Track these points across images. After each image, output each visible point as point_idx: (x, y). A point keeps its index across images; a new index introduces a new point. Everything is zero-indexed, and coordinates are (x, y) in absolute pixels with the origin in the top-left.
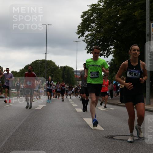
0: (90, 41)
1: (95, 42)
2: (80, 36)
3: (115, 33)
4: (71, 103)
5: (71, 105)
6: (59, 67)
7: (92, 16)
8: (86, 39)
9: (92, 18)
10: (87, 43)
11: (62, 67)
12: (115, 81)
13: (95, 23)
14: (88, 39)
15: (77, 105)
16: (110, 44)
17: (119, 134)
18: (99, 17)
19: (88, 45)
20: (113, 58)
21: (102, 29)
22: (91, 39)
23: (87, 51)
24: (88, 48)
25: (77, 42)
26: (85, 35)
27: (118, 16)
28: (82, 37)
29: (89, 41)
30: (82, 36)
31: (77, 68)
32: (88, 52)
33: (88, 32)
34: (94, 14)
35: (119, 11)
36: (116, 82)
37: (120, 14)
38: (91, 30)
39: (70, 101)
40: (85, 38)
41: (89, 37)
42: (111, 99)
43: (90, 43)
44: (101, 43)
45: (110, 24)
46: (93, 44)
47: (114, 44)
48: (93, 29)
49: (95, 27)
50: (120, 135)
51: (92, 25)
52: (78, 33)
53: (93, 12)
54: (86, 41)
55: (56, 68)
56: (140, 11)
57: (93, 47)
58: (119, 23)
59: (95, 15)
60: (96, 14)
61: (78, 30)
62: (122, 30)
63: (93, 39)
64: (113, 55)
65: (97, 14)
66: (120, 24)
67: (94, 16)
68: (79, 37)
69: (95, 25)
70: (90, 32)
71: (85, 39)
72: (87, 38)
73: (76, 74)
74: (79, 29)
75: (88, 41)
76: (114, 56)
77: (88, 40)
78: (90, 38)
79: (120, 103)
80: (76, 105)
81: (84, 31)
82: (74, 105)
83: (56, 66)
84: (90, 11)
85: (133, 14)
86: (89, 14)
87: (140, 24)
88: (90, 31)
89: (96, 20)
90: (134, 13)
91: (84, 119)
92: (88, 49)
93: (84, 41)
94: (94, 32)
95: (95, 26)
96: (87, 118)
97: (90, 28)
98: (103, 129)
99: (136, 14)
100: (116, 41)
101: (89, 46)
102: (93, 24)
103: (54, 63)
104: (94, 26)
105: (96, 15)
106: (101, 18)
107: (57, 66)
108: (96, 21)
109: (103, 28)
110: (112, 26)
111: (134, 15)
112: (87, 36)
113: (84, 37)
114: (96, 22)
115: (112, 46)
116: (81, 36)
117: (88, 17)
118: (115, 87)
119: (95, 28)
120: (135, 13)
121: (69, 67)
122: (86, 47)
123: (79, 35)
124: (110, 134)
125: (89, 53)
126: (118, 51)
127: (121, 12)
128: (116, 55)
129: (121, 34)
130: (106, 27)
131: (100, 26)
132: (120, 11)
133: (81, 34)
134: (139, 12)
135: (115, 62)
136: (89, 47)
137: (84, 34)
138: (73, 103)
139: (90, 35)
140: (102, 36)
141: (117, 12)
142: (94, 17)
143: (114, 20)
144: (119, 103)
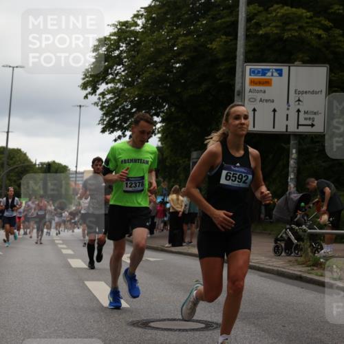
0: (108, 106)
1: (120, 107)
2: (87, 95)
3: (166, 87)
4: (60, 246)
5: (59, 251)
6: (37, 163)
7: (118, 49)
8: (101, 100)
9: (117, 53)
10: (101, 109)
11: (42, 164)
12: (161, 195)
13: (123, 65)
14: (105, 100)
15: (73, 251)
16: (154, 111)
17: (162, 317)
18: (134, 50)
19: (104, 114)
20: (159, 144)
21: (138, 78)
22: (112, 101)
23: (101, 127)
24: (104, 120)
25: (80, 106)
26: (99, 92)
27: (175, 48)
28: (93, 96)
29: (106, 104)
30: (92, 94)
31: (76, 167)
32: (103, 131)
33: (107, 83)
34: (121, 44)
35: (177, 39)
36: (162, 197)
37: (180, 46)
38: (113, 81)
39: (57, 242)
40: (99, 99)
41: (108, 97)
42: (151, 237)
43: (108, 111)
44: (134, 110)
45: (157, 67)
46: (116, 113)
47: (163, 112)
48: (118, 78)
49: (123, 73)
50: (165, 318)
51: (116, 70)
52: (84, 86)
53: (119, 40)
54: (101, 105)
55: (28, 166)
56: (223, 40)
57: (116, 119)
58: (178, 65)
59: (123, 47)
60: (126, 44)
61: (84, 79)
62: (183, 81)
63: (116, 101)
64: (159, 138)
65: (128, 44)
66: (179, 67)
67: (121, 49)
68: (86, 97)
69: (122, 69)
70: (110, 85)
71: (97, 101)
72: (103, 98)
73: (74, 179)
74: (87, 77)
75: (104, 105)
76: (161, 140)
77: (105, 102)
78: (111, 99)
79: (170, 245)
80: (70, 252)
81: (98, 82)
82: (65, 252)
83: (29, 161)
84: (112, 38)
85: (208, 46)
86: (111, 44)
87: (223, 67)
88: (110, 83)
89: (125, 58)
90: (211, 44)
91: (86, 282)
92: (105, 123)
93: (96, 104)
94: (119, 86)
95: (123, 71)
96: (93, 280)
97: (111, 76)
98: (128, 306)
99: (214, 45)
100: (167, 106)
101: (106, 117)
102: (119, 67)
103: (25, 154)
104: (120, 71)
105: (126, 47)
106: (138, 54)
107: (31, 162)
108: (125, 60)
109: (141, 77)
110: (160, 73)
111: (211, 49)
112: (103, 94)
113: (97, 97)
114: (125, 62)
115: (158, 117)
116: (90, 93)
117: (107, 50)
118: (162, 209)
119: (123, 76)
120: (214, 43)
121: (59, 164)
122: (101, 120)
123: (85, 92)
124: (143, 317)
125: (107, 133)
126: (172, 128)
127: (182, 42)
128: (167, 136)
129: (179, 90)
130: (147, 74)
131: (133, 71)
132: (181, 39)
133: (89, 90)
134: (221, 41)
135: (163, 155)
136: (107, 119)
137: (98, 88)
138: (64, 246)
139: (109, 92)
140: (136, 93)
141: (173, 41)
142: (121, 51)
143: (166, 59)
144: (167, 245)
